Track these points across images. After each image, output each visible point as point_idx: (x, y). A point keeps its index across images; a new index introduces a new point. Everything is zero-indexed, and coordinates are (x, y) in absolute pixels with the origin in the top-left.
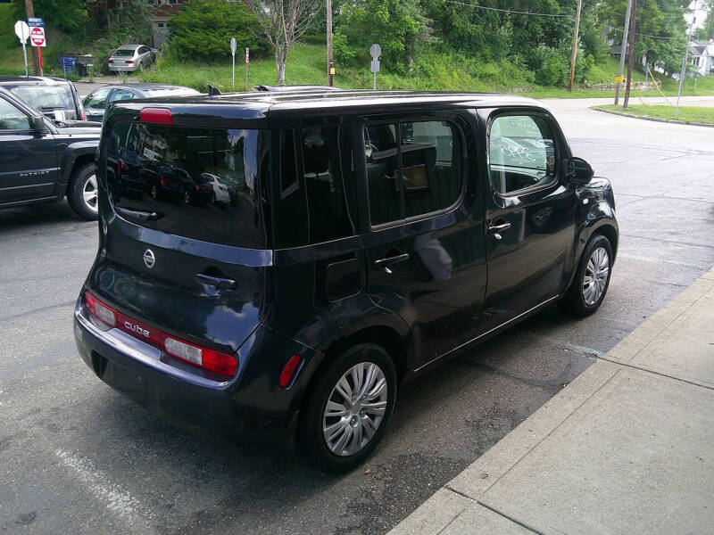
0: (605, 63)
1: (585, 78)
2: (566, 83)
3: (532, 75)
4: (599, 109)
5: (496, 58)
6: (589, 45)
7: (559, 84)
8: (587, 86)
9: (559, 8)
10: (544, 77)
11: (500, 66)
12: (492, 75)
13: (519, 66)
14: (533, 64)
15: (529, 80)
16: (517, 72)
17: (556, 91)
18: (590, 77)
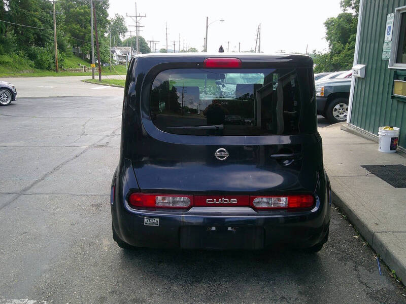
0: (70, 57)
1: (62, 65)
2: (53, 67)
3: (33, 63)
4: (87, 81)
5: (7, 52)
6: (61, 47)
7: (49, 69)
8: (64, 70)
9: (41, 25)
10: (40, 64)
11: (11, 57)
12: (8, 62)
13: (23, 57)
14: (32, 56)
15: (31, 66)
16: (23, 60)
17: (47, 72)
18: (65, 65)
